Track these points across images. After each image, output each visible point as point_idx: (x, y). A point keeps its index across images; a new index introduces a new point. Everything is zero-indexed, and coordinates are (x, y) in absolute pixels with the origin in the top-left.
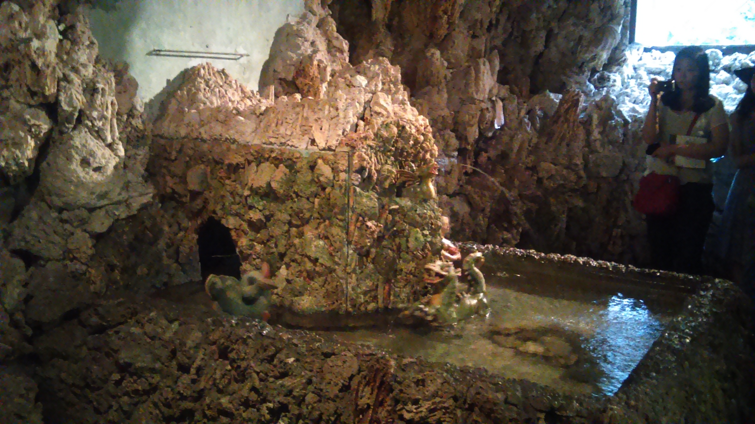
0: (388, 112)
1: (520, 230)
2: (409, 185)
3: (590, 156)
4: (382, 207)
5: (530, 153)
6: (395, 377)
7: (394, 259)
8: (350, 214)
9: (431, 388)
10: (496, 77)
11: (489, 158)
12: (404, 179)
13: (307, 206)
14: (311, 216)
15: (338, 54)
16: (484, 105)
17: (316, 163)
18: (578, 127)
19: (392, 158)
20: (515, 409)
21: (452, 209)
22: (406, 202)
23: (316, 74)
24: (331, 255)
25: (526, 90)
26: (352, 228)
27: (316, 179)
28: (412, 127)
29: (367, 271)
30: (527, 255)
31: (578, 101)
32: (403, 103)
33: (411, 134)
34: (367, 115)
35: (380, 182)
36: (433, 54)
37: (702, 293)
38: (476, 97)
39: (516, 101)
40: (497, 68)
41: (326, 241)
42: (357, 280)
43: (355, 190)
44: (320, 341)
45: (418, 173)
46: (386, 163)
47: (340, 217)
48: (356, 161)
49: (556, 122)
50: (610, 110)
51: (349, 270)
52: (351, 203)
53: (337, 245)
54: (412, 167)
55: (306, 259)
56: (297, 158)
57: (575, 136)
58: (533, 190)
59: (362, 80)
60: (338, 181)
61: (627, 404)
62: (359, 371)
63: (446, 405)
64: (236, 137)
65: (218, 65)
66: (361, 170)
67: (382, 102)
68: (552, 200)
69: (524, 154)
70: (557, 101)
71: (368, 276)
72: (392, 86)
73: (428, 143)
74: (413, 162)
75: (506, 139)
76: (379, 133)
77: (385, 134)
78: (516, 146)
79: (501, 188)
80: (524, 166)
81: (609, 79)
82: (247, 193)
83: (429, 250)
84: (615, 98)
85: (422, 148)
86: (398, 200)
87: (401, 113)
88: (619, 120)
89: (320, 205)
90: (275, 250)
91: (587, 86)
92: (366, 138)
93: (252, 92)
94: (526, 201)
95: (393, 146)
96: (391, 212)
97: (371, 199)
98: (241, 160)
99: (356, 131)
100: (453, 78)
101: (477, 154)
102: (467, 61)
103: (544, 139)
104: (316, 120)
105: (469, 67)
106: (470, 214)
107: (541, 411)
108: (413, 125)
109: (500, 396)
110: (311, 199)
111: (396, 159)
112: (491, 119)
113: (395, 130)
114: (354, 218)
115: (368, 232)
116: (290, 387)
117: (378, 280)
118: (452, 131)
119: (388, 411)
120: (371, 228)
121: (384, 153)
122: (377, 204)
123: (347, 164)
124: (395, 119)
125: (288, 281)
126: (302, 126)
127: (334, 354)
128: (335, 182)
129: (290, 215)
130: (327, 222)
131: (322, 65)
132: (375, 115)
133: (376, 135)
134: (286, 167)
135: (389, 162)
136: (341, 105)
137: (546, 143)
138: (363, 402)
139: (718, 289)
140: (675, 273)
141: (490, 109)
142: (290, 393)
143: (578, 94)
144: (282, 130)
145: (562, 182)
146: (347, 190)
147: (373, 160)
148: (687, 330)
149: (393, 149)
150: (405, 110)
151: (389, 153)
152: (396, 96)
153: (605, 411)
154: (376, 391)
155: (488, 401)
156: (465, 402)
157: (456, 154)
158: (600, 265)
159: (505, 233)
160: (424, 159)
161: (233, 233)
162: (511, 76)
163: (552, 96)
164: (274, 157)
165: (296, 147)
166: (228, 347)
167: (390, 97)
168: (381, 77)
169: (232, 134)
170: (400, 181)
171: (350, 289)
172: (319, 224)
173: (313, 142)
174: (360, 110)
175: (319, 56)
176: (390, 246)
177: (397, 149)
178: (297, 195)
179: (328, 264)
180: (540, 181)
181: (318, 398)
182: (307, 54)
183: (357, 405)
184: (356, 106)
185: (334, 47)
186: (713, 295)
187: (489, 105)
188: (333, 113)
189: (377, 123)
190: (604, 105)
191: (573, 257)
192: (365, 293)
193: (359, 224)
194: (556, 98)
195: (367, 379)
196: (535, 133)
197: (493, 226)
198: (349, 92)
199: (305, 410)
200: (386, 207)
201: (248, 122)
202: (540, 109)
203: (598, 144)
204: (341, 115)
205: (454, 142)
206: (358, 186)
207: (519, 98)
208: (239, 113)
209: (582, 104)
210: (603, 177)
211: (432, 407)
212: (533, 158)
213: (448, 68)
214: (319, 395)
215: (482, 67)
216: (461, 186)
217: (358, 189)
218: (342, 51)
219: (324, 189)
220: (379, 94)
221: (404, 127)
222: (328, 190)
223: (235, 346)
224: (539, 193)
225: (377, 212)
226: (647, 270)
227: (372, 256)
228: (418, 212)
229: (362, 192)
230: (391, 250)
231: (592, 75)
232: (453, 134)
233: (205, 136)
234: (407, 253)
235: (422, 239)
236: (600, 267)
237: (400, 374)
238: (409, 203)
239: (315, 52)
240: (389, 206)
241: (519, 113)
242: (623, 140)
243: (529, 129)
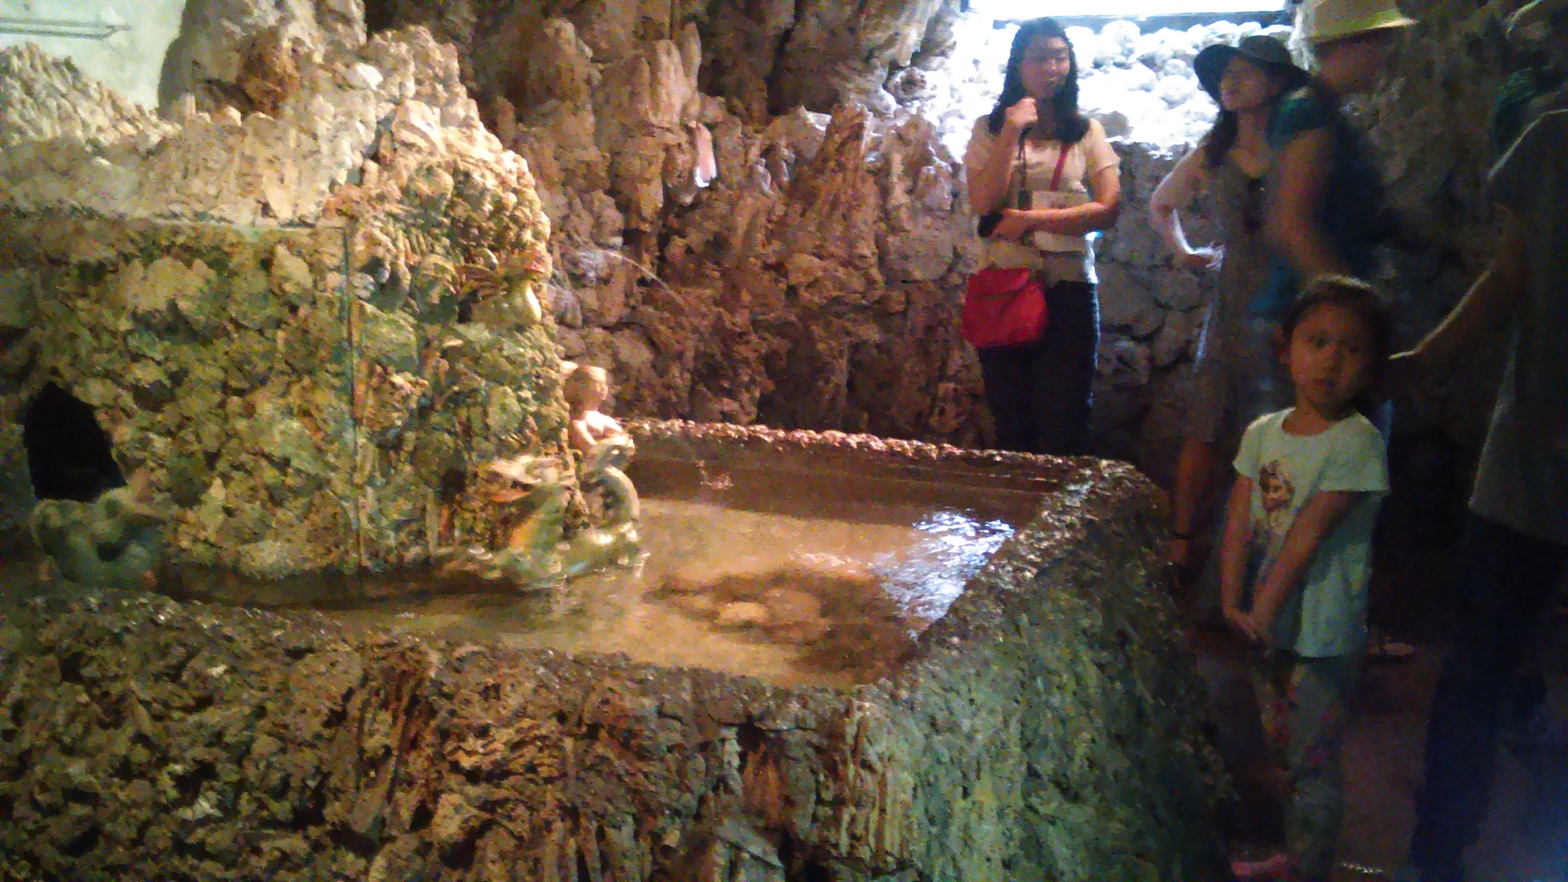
0: (432, 144)
1: (757, 394)
2: (485, 297)
3: (891, 239)
4: (426, 344)
5: (770, 236)
6: (438, 684)
7: (457, 452)
8: (356, 360)
9: (513, 701)
10: (694, 82)
11: (689, 250)
12: (473, 283)
13: (257, 346)
14: (271, 369)
15: (340, 27)
16: (670, 139)
17: (272, 253)
18: (864, 180)
19: (446, 241)
20: (677, 725)
21: (615, 356)
22: (478, 333)
23: (290, 68)
24: (319, 450)
25: (758, 107)
26: (360, 389)
27: (276, 290)
28: (488, 174)
29: (399, 480)
30: (750, 436)
31: (861, 126)
32: (466, 123)
33: (484, 190)
34: (385, 150)
35: (419, 290)
36: (558, 31)
37: (1072, 488)
38: (653, 120)
39: (740, 129)
40: (697, 60)
41: (307, 420)
42: (379, 500)
43: (362, 309)
44: (282, 626)
45: (502, 271)
46: (432, 251)
47: (332, 367)
48: (360, 246)
49: (821, 172)
50: (925, 145)
51: (358, 479)
52: (356, 337)
53: (331, 427)
54: (489, 257)
55: (264, 463)
56: (232, 245)
57: (858, 199)
58: (779, 312)
59: (369, 74)
60: (324, 291)
61: (894, 697)
62: (365, 680)
63: (544, 731)
64: (96, 204)
65: (56, 49)
66: (373, 266)
67: (415, 120)
68: (817, 330)
69: (760, 236)
70: (823, 129)
71: (401, 491)
72: (440, 87)
73: (527, 211)
74: (493, 249)
75: (721, 208)
76: (413, 187)
77: (425, 188)
78: (741, 223)
79: (715, 309)
80: (759, 263)
81: (920, 84)
82: (124, 324)
83: (533, 431)
84: (936, 123)
85: (514, 219)
86: (461, 328)
87: (462, 145)
88: (944, 164)
89: (287, 341)
90: (196, 447)
91: (882, 99)
92: (382, 198)
93: (139, 108)
94: (767, 335)
95: (446, 215)
96: (445, 353)
97: (400, 328)
98: (110, 254)
99: (360, 183)
100: (604, 84)
101: (664, 241)
102: (635, 46)
103: (798, 207)
104: (271, 162)
105: (637, 58)
106: (654, 367)
107: (729, 725)
108: (491, 170)
109: (649, 704)
110: (268, 333)
111: (455, 244)
112: (687, 166)
113: (448, 181)
114: (364, 369)
115: (397, 396)
116: (216, 729)
117: (425, 497)
118: (610, 192)
119: (429, 758)
120: (402, 388)
121: (425, 229)
122: (413, 338)
123: (340, 254)
124: (449, 157)
125: (229, 512)
126: (241, 175)
127: (311, 650)
128: (317, 294)
129: (225, 370)
130: (306, 381)
131: (302, 50)
132: (401, 150)
133: (405, 191)
134: (210, 265)
135: (438, 249)
136: (323, 127)
137: (802, 215)
138: (373, 744)
139: (1103, 478)
140: (1029, 455)
141: (685, 146)
142: (217, 738)
143: (861, 114)
144: (197, 185)
145: (835, 294)
146: (344, 312)
147: (401, 245)
148: (1032, 557)
149: (446, 221)
150: (470, 139)
151: (437, 231)
152: (452, 110)
153: (848, 713)
154: (402, 718)
155: (624, 715)
156: (579, 723)
157: (618, 241)
158: (891, 448)
159: (726, 400)
160: (519, 245)
161: (101, 417)
162: (727, 80)
163: (812, 117)
164: (181, 246)
165: (230, 222)
166: (78, 656)
167: (437, 111)
168: (412, 68)
169: (82, 197)
170: (466, 289)
171: (364, 521)
172: (289, 385)
173: (266, 209)
174: (368, 137)
175: (293, 30)
176: (448, 426)
177: (453, 219)
178: (238, 326)
179: (311, 468)
180: (792, 291)
181: (280, 744)
182: (266, 26)
183: (362, 751)
184: (357, 130)
185: (332, 11)
186: (1092, 491)
187: (683, 138)
188: (307, 142)
189: (406, 166)
190: (912, 134)
191: (839, 435)
192: (398, 527)
193: (375, 381)
194: (818, 121)
195: (382, 693)
196: (781, 194)
197: (702, 388)
198: (343, 100)
199: (251, 773)
200: (435, 343)
201: (121, 169)
202: (791, 146)
203: (903, 214)
204: (325, 148)
205: (613, 217)
206: (368, 301)
207: (745, 123)
208: (99, 150)
209: (869, 135)
210: (916, 281)
211: (517, 738)
212: (777, 245)
213: (594, 60)
214: (281, 738)
215: (664, 59)
216: (633, 308)
217: (369, 308)
218: (348, 21)
219: (294, 309)
220: (410, 103)
221: (467, 175)
222: (304, 310)
223: (93, 652)
224: (793, 318)
225: (415, 354)
226: (977, 452)
227: (409, 447)
228: (505, 353)
229: (378, 313)
230: (450, 433)
231: (891, 74)
232: (610, 201)
233: (24, 205)
234: (486, 438)
235: (516, 408)
236: (891, 453)
237: (449, 680)
238: (486, 335)
239: (284, 21)
240: (441, 342)
241: (746, 154)
242: (952, 206)
243: (766, 188)
